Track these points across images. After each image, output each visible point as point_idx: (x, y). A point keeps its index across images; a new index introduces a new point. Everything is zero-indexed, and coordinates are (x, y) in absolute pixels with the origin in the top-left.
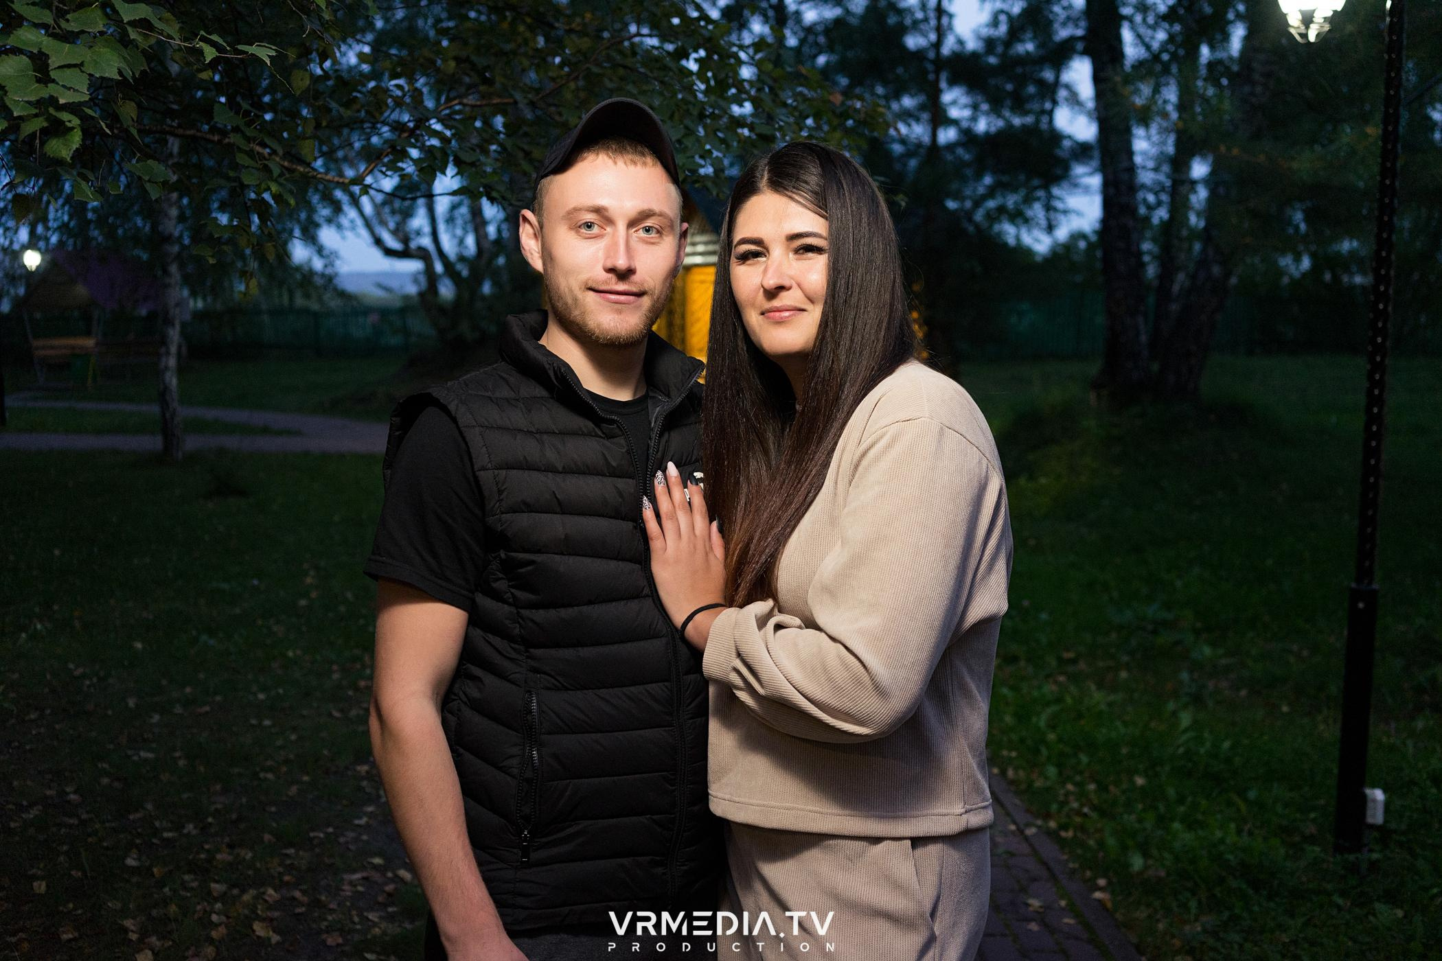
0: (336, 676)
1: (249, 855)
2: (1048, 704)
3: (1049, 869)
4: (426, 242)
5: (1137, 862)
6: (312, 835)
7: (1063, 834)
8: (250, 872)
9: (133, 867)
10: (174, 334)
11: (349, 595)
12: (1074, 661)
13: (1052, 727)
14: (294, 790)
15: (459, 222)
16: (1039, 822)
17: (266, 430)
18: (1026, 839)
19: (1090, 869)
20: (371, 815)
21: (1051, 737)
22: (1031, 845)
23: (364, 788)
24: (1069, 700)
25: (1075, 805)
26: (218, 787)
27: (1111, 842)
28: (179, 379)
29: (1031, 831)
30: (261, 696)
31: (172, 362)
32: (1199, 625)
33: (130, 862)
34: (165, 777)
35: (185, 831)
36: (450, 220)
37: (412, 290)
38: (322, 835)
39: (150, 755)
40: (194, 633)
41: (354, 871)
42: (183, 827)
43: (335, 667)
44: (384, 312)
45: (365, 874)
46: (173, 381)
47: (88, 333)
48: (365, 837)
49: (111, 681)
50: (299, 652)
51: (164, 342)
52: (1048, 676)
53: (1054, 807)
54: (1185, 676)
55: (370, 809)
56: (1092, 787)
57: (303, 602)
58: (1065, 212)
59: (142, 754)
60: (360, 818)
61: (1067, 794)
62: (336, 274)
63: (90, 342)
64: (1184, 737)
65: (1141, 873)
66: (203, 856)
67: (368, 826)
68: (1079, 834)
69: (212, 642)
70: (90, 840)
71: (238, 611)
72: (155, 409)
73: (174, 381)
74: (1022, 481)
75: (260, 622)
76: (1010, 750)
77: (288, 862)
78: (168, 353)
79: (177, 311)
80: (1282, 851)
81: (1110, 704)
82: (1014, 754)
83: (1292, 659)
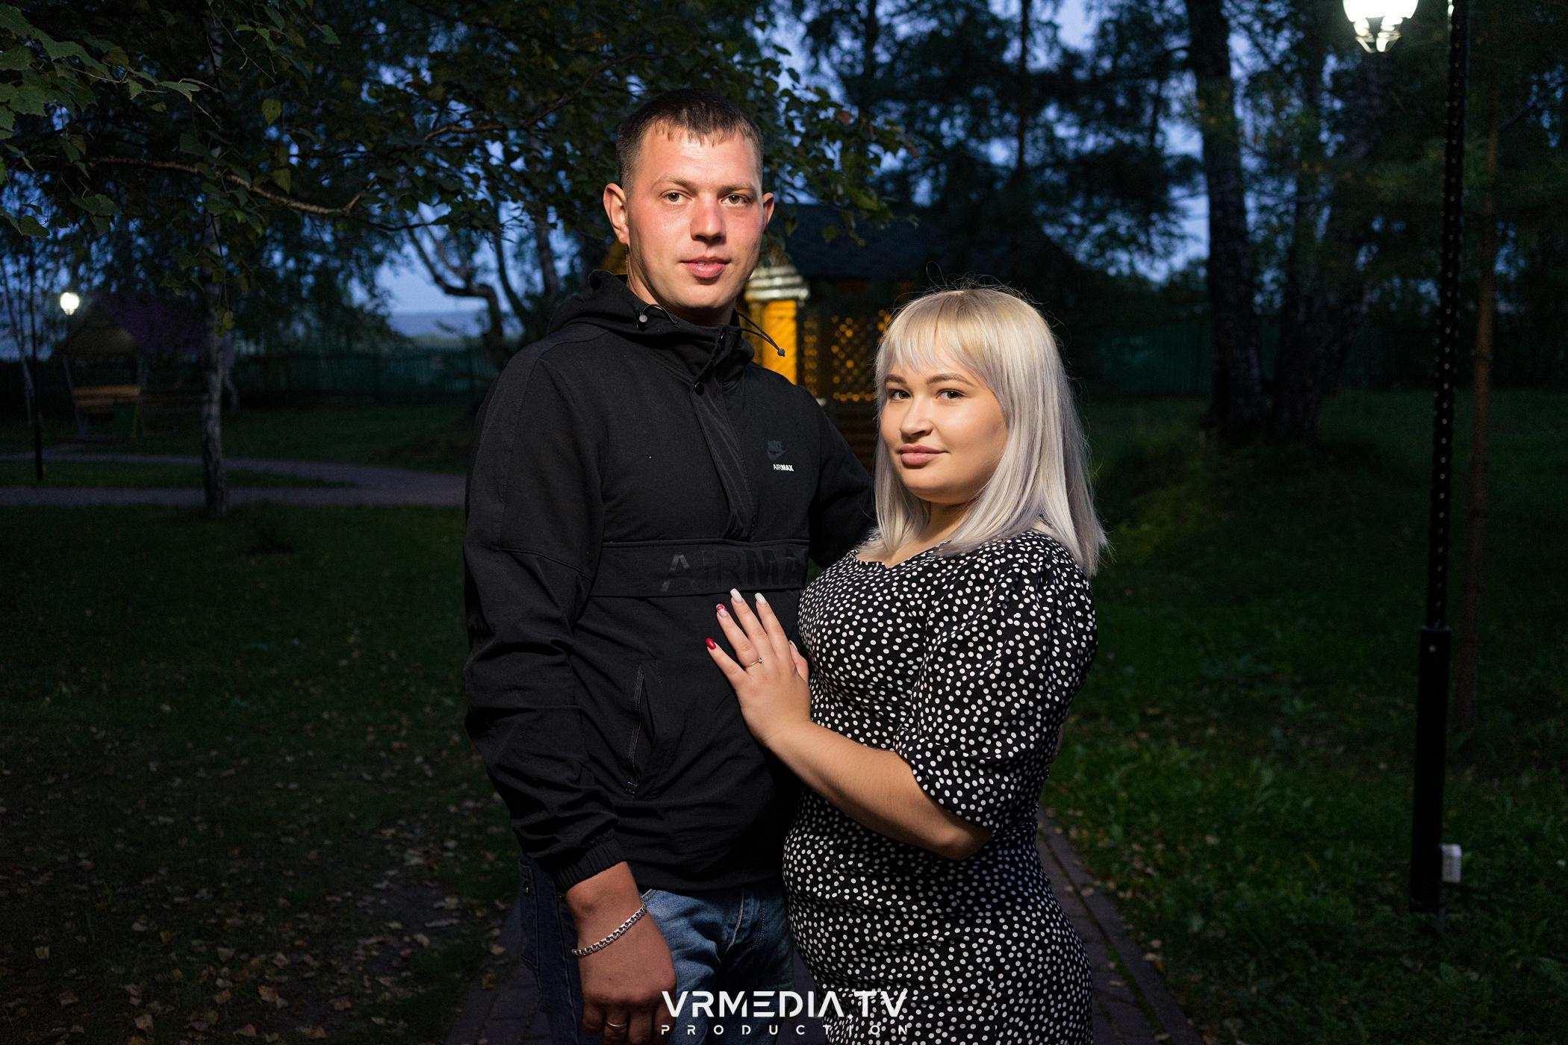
0: (370, 738)
1: (261, 920)
2: (1124, 762)
3: (1101, 930)
4: (492, 279)
5: (1196, 923)
6: (328, 899)
7: (1121, 895)
8: (261, 937)
9: (139, 932)
10: (218, 380)
11: (393, 655)
12: (1159, 717)
13: (1126, 786)
14: (313, 855)
15: (528, 256)
16: (1098, 883)
17: (319, 483)
18: (1082, 900)
19: (1145, 930)
20: (393, 879)
21: (1123, 795)
22: (1087, 907)
23: (388, 851)
24: (1147, 757)
25: (1138, 865)
26: (236, 851)
27: (1169, 902)
28: (223, 429)
29: (1088, 892)
30: (289, 759)
31: (215, 410)
32: (1298, 679)
33: (137, 927)
34: (183, 842)
35: (198, 896)
36: (519, 256)
37: (475, 331)
38: (339, 899)
39: (170, 820)
40: (227, 695)
41: (370, 936)
42: (196, 892)
43: (370, 729)
44: (448, 356)
45: (381, 939)
46: (215, 430)
47: (133, 381)
48: (384, 902)
49: (134, 744)
50: (334, 714)
51: (206, 389)
52: (1128, 734)
53: (1116, 867)
54: (1276, 732)
55: (392, 873)
56: (1160, 847)
57: (344, 662)
58: (1182, 237)
59: (161, 819)
60: (381, 882)
61: (1133, 854)
62: (389, 315)
63: (134, 391)
64: (1266, 795)
65: (1197, 935)
66: (213, 921)
67: (388, 889)
68: (1139, 895)
69: (244, 704)
70: (98, 905)
71: (274, 672)
72: (198, 461)
73: (217, 430)
74: (1123, 528)
75: (297, 683)
76: (1076, 809)
77: (301, 927)
78: (210, 401)
79: (220, 355)
80: (1351, 911)
81: (1193, 763)
82: (1080, 813)
83: (1392, 713)
